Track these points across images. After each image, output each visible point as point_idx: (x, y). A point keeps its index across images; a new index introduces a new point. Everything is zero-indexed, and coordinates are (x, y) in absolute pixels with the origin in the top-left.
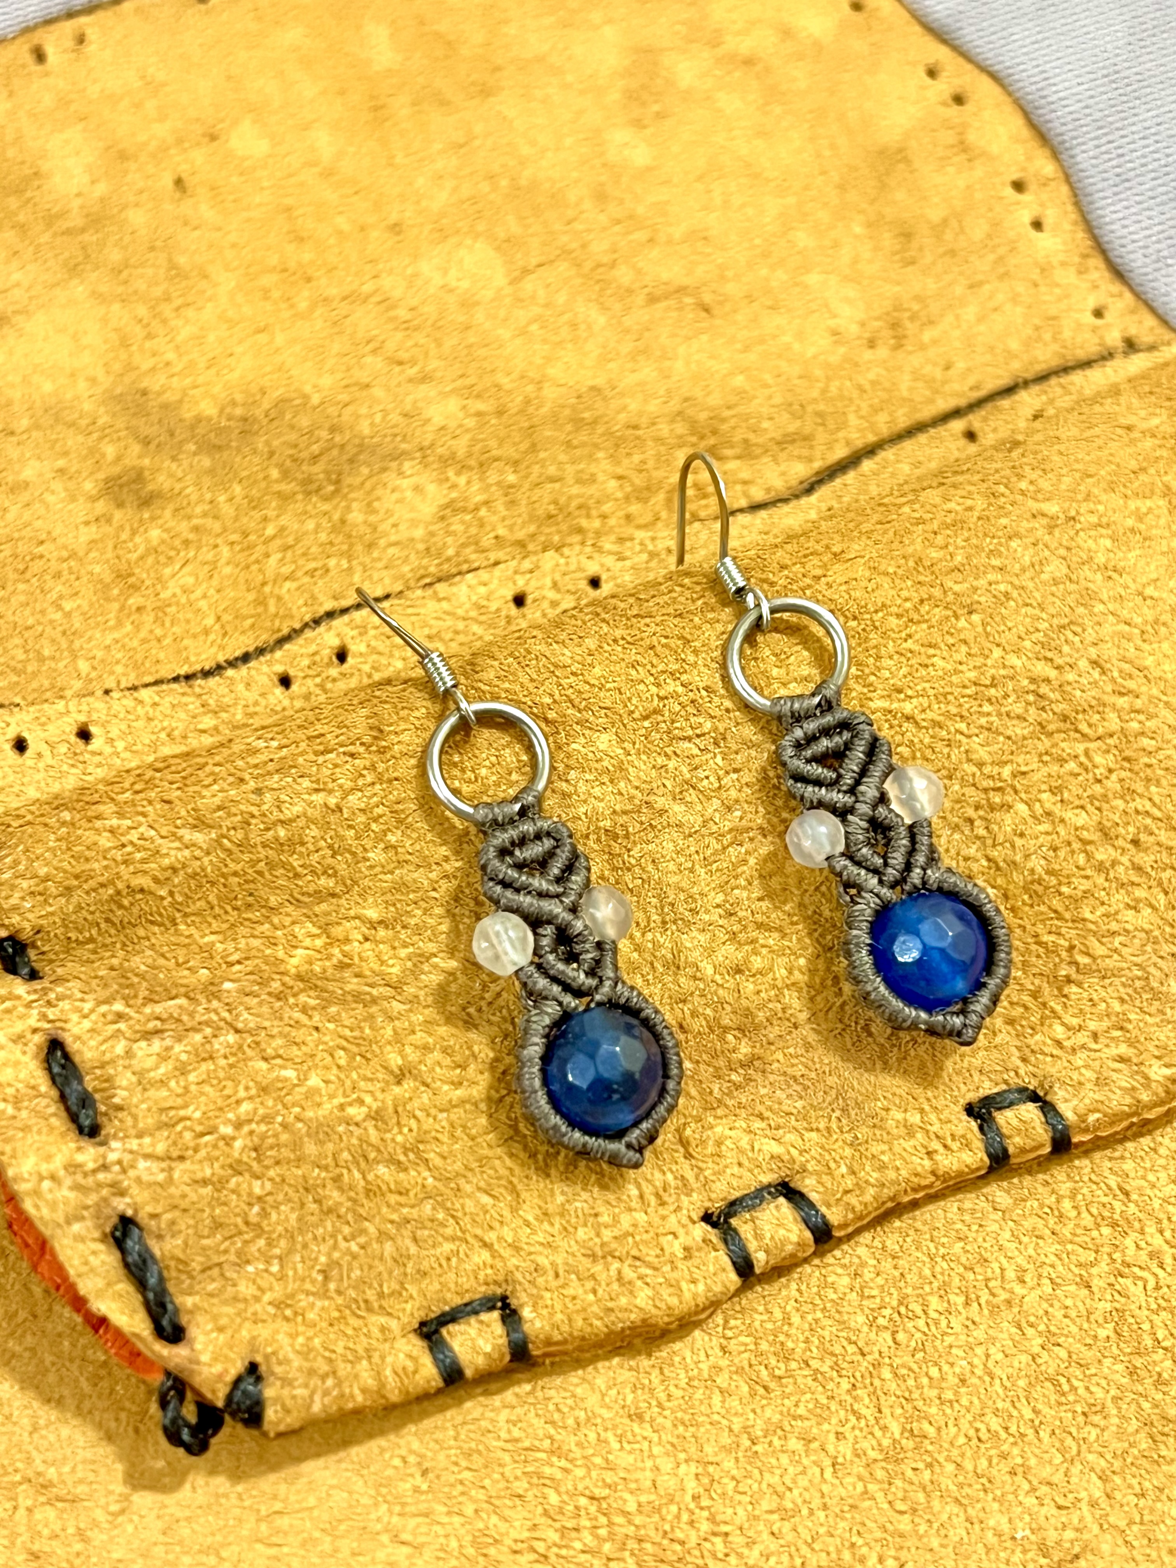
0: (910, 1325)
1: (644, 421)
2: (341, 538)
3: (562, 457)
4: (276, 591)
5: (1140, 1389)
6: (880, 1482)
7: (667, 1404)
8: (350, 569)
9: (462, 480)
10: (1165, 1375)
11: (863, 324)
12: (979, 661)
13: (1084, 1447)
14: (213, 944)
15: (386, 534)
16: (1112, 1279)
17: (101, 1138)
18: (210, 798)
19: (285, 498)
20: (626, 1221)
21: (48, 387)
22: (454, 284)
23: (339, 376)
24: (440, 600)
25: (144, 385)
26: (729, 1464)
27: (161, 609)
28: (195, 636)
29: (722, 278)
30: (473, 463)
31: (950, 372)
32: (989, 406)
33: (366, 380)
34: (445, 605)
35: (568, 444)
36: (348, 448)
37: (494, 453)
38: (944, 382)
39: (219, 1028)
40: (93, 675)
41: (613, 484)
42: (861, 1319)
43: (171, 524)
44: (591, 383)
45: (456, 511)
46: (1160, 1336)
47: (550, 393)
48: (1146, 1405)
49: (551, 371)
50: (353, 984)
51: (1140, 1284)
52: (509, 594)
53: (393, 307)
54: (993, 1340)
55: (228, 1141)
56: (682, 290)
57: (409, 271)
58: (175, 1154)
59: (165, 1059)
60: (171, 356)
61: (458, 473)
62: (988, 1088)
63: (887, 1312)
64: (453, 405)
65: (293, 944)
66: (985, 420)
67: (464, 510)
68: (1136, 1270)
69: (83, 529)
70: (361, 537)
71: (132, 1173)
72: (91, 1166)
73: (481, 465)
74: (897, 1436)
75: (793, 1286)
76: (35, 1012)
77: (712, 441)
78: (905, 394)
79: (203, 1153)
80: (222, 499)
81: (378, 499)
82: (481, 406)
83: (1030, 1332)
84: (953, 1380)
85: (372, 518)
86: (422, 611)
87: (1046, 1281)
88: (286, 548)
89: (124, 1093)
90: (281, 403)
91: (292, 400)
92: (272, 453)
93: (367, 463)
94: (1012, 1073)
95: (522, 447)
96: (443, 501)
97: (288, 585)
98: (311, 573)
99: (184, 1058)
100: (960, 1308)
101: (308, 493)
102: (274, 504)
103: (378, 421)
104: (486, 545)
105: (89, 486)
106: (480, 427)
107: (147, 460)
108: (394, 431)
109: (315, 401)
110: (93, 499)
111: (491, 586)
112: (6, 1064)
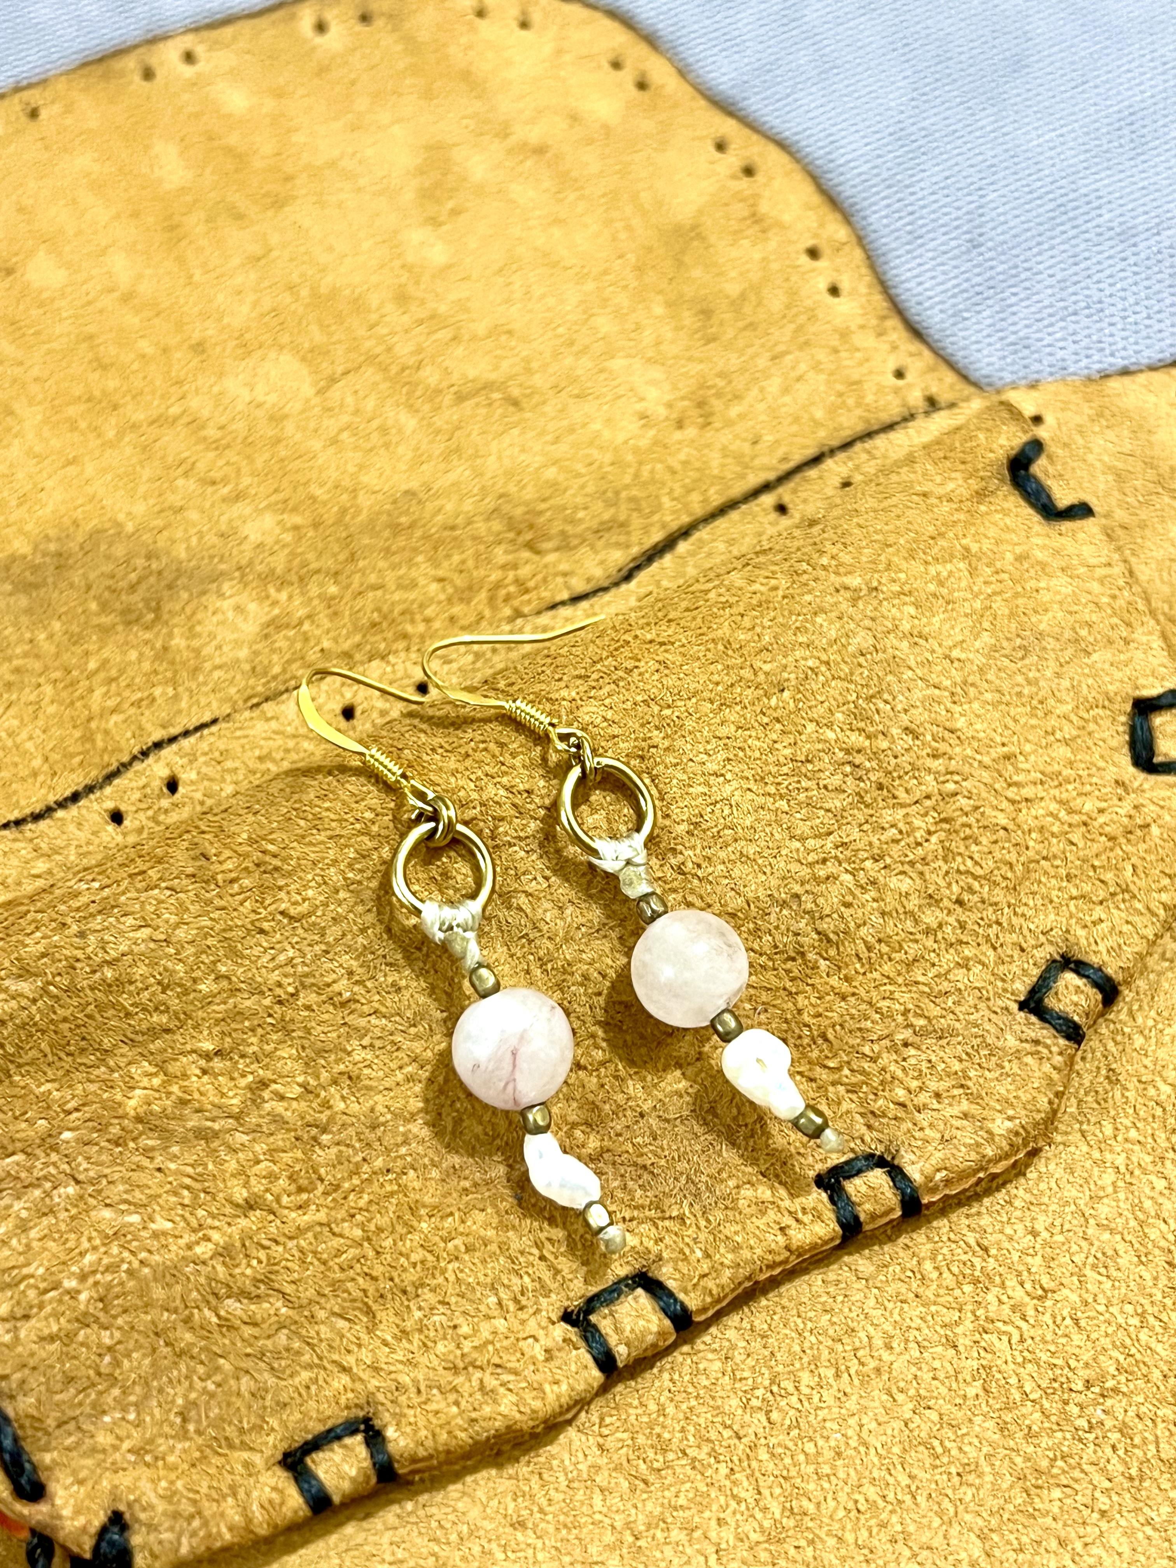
0: (783, 1403)
1: (460, 520)
2: (164, 665)
3: (382, 564)
4: (103, 725)
5: (1012, 1443)
7: (548, 1509)
8: (176, 696)
9: (283, 596)
10: (1035, 1427)
11: (669, 405)
13: (961, 1508)
14: (50, 1092)
15: (211, 657)
16: (977, 1337)
18: (35, 945)
19: (105, 630)
20: (485, 1329)
22: (261, 399)
23: (152, 501)
24: (268, 720)
28: (23, 780)
29: (529, 371)
30: (293, 577)
31: (758, 447)
32: (797, 478)
33: (179, 504)
34: (274, 725)
35: (387, 550)
36: (166, 573)
37: (314, 566)
38: (753, 458)
39: (59, 1181)
41: (434, 586)
42: (734, 1402)
44: (404, 487)
45: (279, 628)
46: (1028, 1389)
47: (365, 501)
48: (1019, 1460)
49: (365, 479)
50: (194, 1120)
51: (1005, 1338)
52: (338, 708)
53: (203, 427)
54: (864, 1410)
55: (73, 1294)
56: (488, 386)
57: (216, 389)
58: (19, 1314)
61: (279, 590)
62: (835, 1158)
63: (759, 1392)
64: (269, 521)
65: (130, 1085)
66: (795, 491)
67: (287, 626)
68: (1000, 1325)
70: (185, 663)
73: (301, 579)
74: (777, 1516)
77: (528, 536)
78: (716, 472)
79: (48, 1310)
80: (42, 637)
81: (199, 623)
82: (297, 520)
83: (900, 1397)
84: (828, 1454)
85: (196, 643)
86: (251, 732)
87: (912, 1345)
88: (110, 681)
90: (96, 534)
91: (106, 531)
92: (89, 588)
93: (186, 588)
94: (858, 1142)
95: (342, 557)
96: (265, 619)
97: (115, 718)
98: (137, 704)
99: (24, 1214)
100: (831, 1381)
101: (128, 623)
102: (95, 638)
103: (194, 544)
104: (312, 659)
106: (297, 541)
108: (211, 552)
109: (129, 529)
111: (320, 700)
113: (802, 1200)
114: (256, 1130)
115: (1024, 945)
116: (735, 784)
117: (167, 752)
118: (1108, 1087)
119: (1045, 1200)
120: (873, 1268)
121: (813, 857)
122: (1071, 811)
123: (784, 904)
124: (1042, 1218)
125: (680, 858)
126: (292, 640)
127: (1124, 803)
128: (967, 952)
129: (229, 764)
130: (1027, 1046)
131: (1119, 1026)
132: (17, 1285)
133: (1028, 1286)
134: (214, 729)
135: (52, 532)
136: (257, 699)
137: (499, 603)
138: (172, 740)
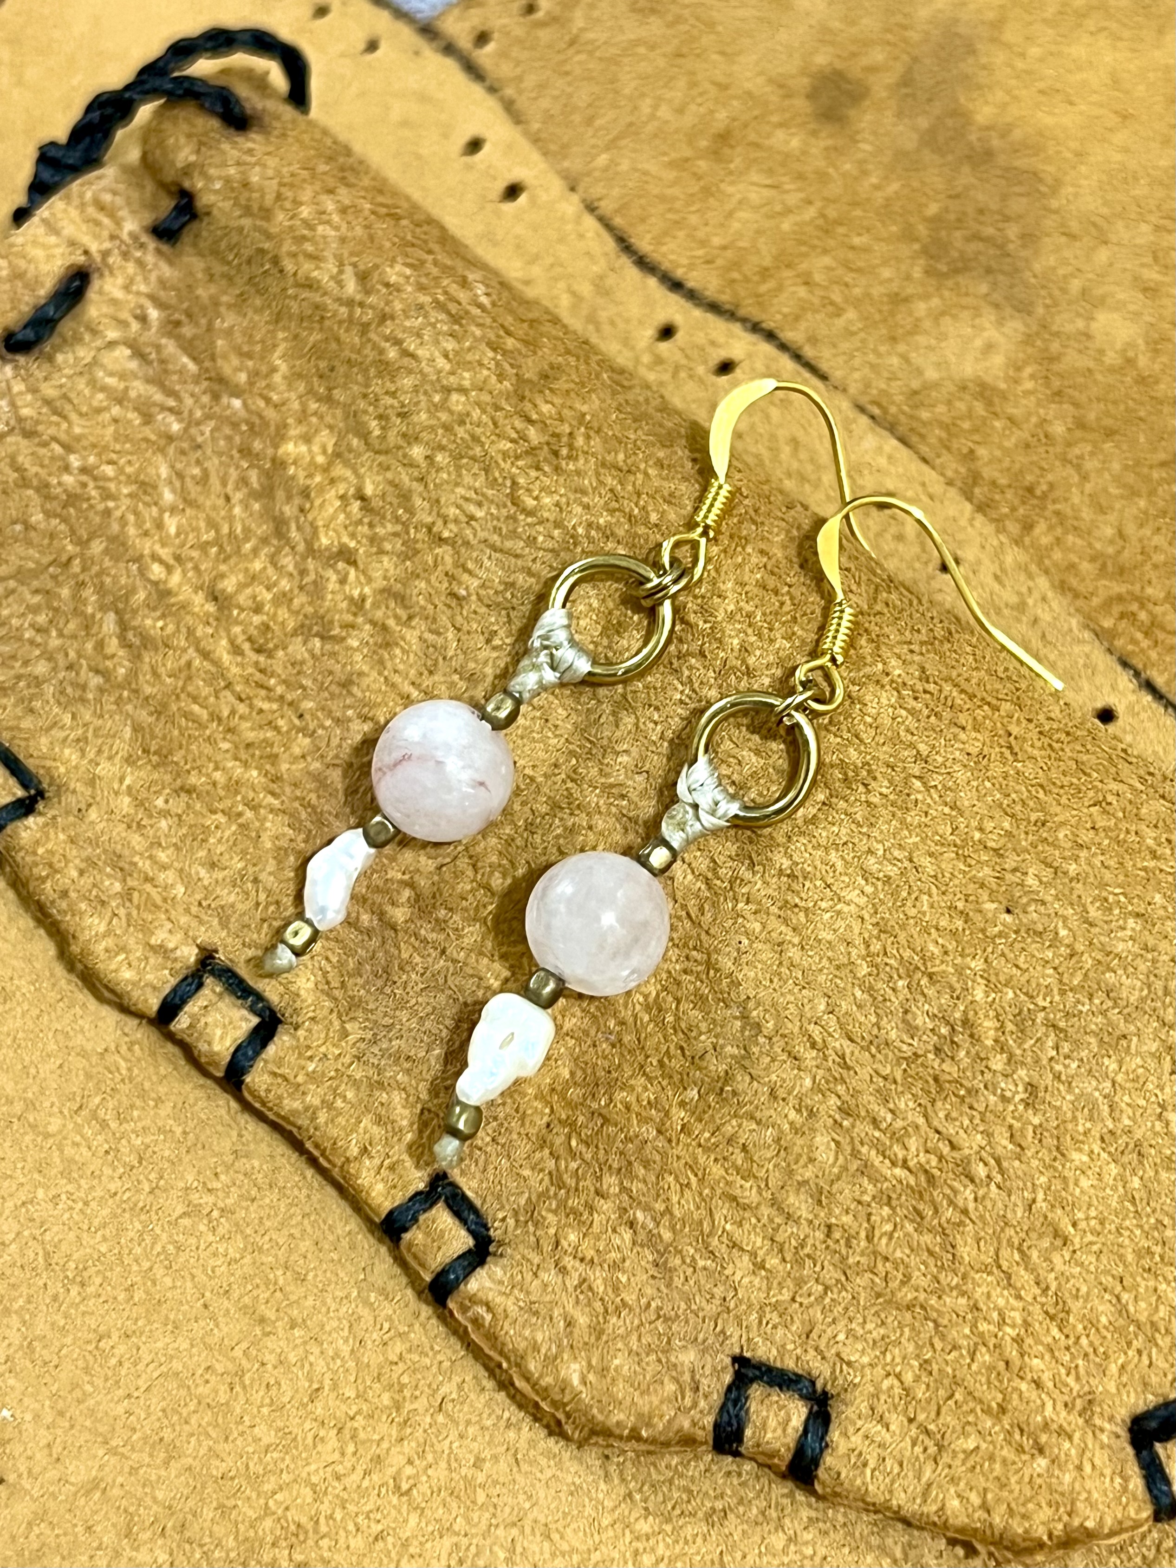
2: (886, 308)
3: (1116, 466)
4: (789, 282)
8: (853, 334)
9: (1029, 385)
15: (915, 346)
19: (908, 235)
23: (1105, 211)
25: (982, 47)
27: (707, 192)
28: (691, 235)
30: (1056, 383)
33: (1112, 238)
35: (1138, 463)
36: (1007, 260)
37: (1083, 399)
40: (596, 173)
41: (1109, 532)
43: (814, 151)
45: (981, 396)
50: (290, 510)
55: (67, 469)
58: (28, 427)
59: (122, 378)
60: (1034, 51)
61: (1032, 377)
64: (1129, 333)
67: (989, 403)
68: (351, 1447)
69: (760, 80)
70: (896, 324)
73: (1059, 393)
76: (107, 245)
79: (42, 451)
80: (874, 180)
81: (954, 317)
82: (1143, 361)
85: (927, 324)
88: (847, 266)
89: (71, 360)
91: (1041, 183)
92: (957, 196)
93: (994, 286)
94: (496, 1206)
95: (1108, 422)
96: (989, 379)
97: (802, 291)
98: (827, 301)
100: (239, 1273)
101: (925, 251)
102: (894, 229)
103: (1061, 272)
104: (955, 445)
105: (821, 59)
106: (1112, 370)
107: (884, 94)
108: (1056, 292)
109: (1054, 204)
110: (804, 71)
111: (893, 470)
112: (44, 246)
113: (409, 1163)
115: (815, 1334)
116: (863, 900)
117: (767, 348)
118: (700, 1514)
119: (525, 1467)
120: (380, 1283)
121: (816, 1032)
122: (1019, 1342)
123: (745, 1017)
124: (502, 1467)
125: (748, 875)
126: (970, 415)
127: (1063, 1413)
128: (774, 1263)
129: (774, 412)
130: (687, 1377)
131: (788, 1510)
132: (55, 413)
133: (409, 1471)
134: (814, 381)
135: (1017, 134)
136: (876, 411)
137: (1116, 609)
138: (783, 347)
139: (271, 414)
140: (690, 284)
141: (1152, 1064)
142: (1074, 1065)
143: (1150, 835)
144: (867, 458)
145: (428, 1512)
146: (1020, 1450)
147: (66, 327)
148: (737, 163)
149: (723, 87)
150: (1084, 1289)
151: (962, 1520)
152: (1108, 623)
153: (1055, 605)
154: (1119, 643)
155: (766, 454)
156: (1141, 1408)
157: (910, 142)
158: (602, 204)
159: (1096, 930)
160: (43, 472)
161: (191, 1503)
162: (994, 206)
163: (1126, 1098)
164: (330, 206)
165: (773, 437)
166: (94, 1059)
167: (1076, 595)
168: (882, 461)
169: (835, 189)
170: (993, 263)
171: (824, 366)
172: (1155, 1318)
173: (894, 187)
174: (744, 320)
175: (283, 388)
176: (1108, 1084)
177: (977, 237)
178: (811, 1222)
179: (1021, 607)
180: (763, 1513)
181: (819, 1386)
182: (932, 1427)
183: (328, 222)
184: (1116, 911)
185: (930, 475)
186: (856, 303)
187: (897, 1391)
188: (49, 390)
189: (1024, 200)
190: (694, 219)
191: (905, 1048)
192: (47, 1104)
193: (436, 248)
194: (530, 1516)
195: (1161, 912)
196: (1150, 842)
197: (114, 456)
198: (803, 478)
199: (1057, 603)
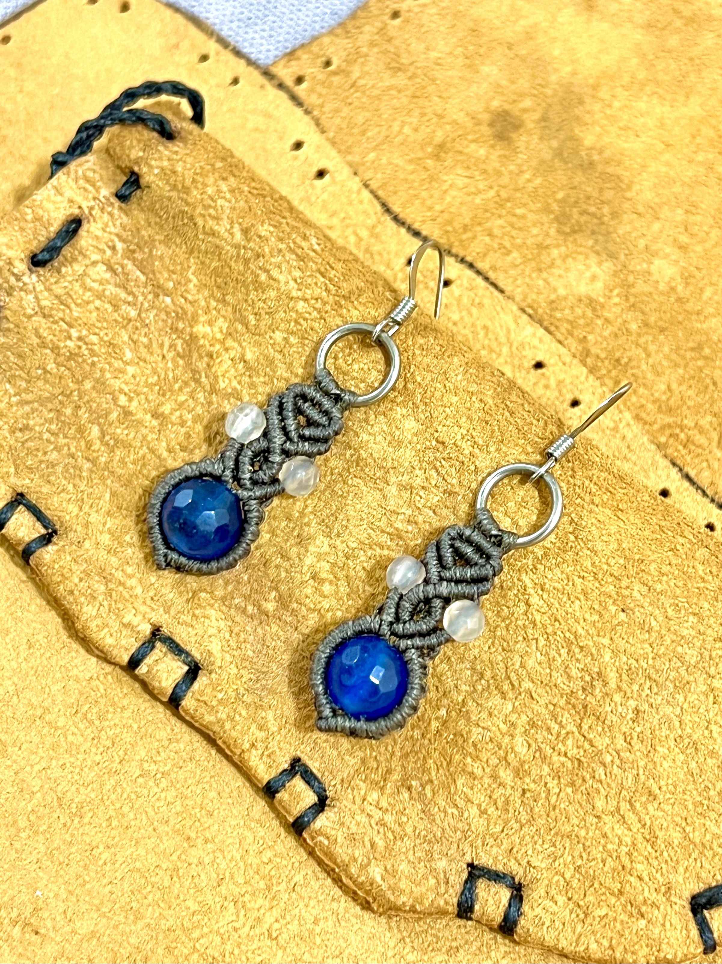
0: (151, 783)
2: (535, 251)
3: (666, 349)
4: (479, 234)
5: (161, 938)
6: (44, 800)
7: (44, 658)
8: (517, 266)
9: (616, 300)
10: (176, 951)
12: (592, 631)
15: (552, 275)
16: (230, 898)
17: (34, 269)
18: (264, 230)
19: (547, 210)
20: (132, 582)
21: (556, 52)
23: (657, 200)
24: (515, 321)
25: (587, 100)
26: (22, 709)
27: (432, 179)
28: (423, 203)
30: (632, 300)
33: (662, 216)
34: (513, 326)
35: (678, 348)
36: (604, 227)
39: (135, 305)
40: (368, 164)
41: (663, 387)
42: (143, 753)
43: (492, 157)
45: (590, 306)
46: (202, 941)
50: (201, 365)
51: (234, 918)
52: (539, 358)
54: (160, 837)
55: (70, 338)
58: (46, 312)
59: (101, 283)
60: (617, 104)
61: (618, 295)
62: (314, 766)
63: (153, 767)
64: (672, 272)
65: (210, 323)
67: (594, 310)
68: (242, 912)
69: (462, 114)
70: (541, 261)
71: (22, 293)
72: (16, 271)
73: (633, 305)
74: (76, 800)
75: (147, 704)
76: (92, 203)
79: (54, 326)
80: (527, 176)
81: (574, 259)
82: (680, 288)
85: (558, 262)
86: (502, 315)
88: (512, 226)
89: (70, 272)
91: (622, 181)
92: (574, 188)
93: (596, 241)
94: (330, 777)
95: (660, 323)
96: (594, 295)
97: (487, 239)
98: (502, 246)
99: (107, 293)
100: (173, 811)
101: (557, 219)
102: (539, 205)
103: (634, 235)
104: (576, 333)
105: (495, 104)
106: (662, 293)
107: (532, 126)
108: (631, 247)
109: (629, 195)
110: (487, 110)
111: (541, 346)
112: (54, 203)
114: (210, 403)
115: (515, 850)
117: (469, 273)
119: (343, 923)
120: (257, 817)
122: (629, 854)
124: (330, 923)
126: (584, 316)
127: (655, 894)
128: (491, 810)
129: (474, 311)
130: (442, 876)
131: (493, 947)
132: (62, 303)
133: (276, 926)
134: (496, 293)
135: (608, 153)
136: (530, 311)
137: (668, 432)
138: (478, 272)
139: (188, 307)
140: (424, 233)
141: (702, 698)
142: (660, 698)
143: (700, 568)
144: (528, 340)
145: (288, 950)
146: (631, 915)
147: (67, 251)
148: (449, 162)
149: (440, 117)
150: (665, 825)
151: (598, 955)
152: (663, 439)
153: (634, 428)
154: (669, 451)
155: (470, 336)
156: (696, 891)
157: (547, 155)
158: (370, 182)
159: (671, 622)
160: (55, 339)
161: (150, 946)
162: (595, 194)
163: (689, 718)
164: (224, 187)
165: (473, 325)
166: (84, 684)
167: (645, 423)
168: (535, 342)
169: (505, 180)
170: (595, 228)
171: (501, 284)
172: (704, 841)
173: (538, 181)
174: (456, 256)
175: (195, 292)
176: (679, 709)
177: (584, 212)
178: (512, 787)
179: (616, 429)
180: (479, 949)
181: (517, 881)
182: (581, 903)
183: (224, 198)
184: (683, 612)
185: (563, 350)
186: (519, 248)
187: (562, 882)
188: (59, 291)
189: (612, 192)
190: (424, 194)
191: (565, 688)
192: (56, 710)
193: (287, 214)
194: (347, 951)
195: (708, 613)
196: (701, 573)
197: (97, 331)
198: (491, 350)
199: (636, 428)
